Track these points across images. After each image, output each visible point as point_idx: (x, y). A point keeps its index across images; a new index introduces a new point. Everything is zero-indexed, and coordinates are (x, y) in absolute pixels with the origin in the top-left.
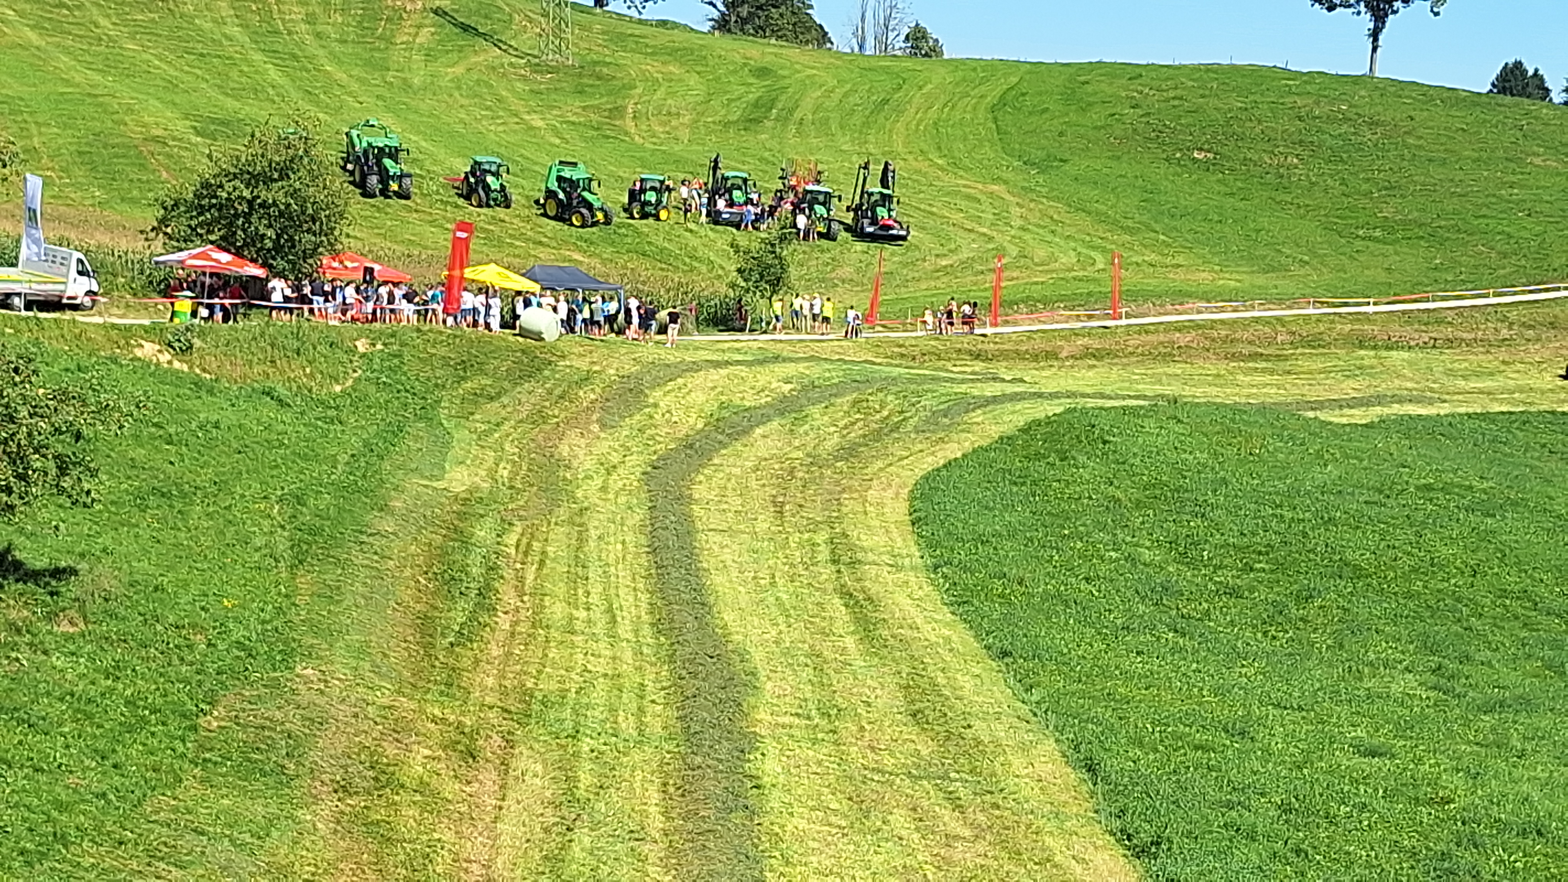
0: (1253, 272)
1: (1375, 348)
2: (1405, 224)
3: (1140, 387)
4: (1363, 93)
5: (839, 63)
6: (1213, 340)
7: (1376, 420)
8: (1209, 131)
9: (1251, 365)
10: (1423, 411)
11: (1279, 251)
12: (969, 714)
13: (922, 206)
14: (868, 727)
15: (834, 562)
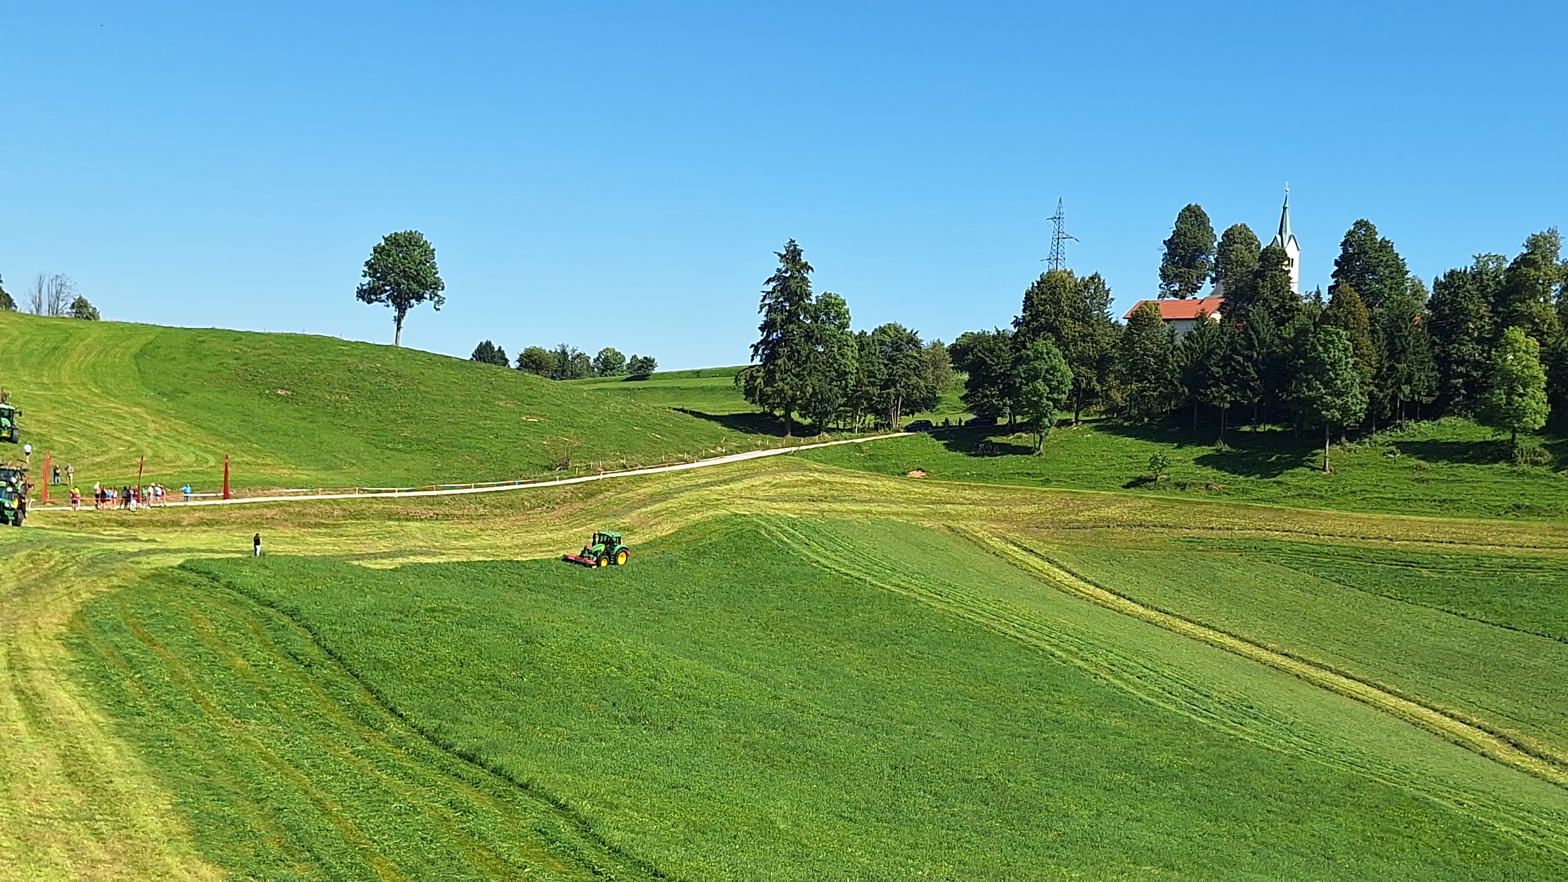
0: (318, 470)
1: (398, 520)
2: (419, 441)
3: (238, 545)
4: (392, 356)
5: (22, 321)
6: (291, 514)
7: (399, 566)
8: (289, 376)
9: (316, 530)
10: (429, 561)
11: (335, 456)
12: (111, 773)
13: (83, 421)
14: (33, 785)
15: (11, 669)
